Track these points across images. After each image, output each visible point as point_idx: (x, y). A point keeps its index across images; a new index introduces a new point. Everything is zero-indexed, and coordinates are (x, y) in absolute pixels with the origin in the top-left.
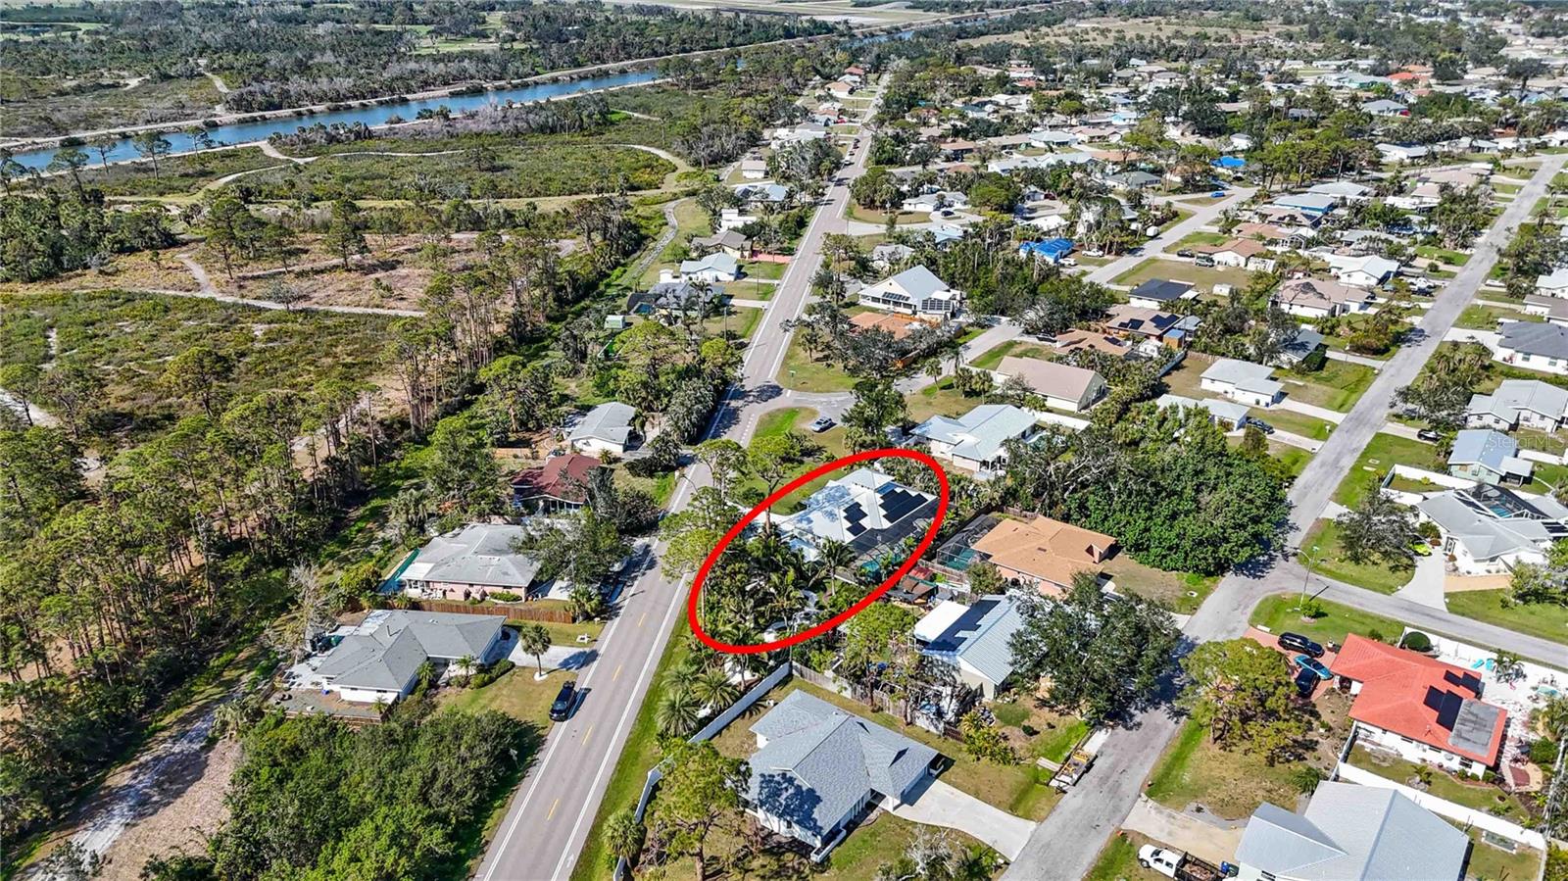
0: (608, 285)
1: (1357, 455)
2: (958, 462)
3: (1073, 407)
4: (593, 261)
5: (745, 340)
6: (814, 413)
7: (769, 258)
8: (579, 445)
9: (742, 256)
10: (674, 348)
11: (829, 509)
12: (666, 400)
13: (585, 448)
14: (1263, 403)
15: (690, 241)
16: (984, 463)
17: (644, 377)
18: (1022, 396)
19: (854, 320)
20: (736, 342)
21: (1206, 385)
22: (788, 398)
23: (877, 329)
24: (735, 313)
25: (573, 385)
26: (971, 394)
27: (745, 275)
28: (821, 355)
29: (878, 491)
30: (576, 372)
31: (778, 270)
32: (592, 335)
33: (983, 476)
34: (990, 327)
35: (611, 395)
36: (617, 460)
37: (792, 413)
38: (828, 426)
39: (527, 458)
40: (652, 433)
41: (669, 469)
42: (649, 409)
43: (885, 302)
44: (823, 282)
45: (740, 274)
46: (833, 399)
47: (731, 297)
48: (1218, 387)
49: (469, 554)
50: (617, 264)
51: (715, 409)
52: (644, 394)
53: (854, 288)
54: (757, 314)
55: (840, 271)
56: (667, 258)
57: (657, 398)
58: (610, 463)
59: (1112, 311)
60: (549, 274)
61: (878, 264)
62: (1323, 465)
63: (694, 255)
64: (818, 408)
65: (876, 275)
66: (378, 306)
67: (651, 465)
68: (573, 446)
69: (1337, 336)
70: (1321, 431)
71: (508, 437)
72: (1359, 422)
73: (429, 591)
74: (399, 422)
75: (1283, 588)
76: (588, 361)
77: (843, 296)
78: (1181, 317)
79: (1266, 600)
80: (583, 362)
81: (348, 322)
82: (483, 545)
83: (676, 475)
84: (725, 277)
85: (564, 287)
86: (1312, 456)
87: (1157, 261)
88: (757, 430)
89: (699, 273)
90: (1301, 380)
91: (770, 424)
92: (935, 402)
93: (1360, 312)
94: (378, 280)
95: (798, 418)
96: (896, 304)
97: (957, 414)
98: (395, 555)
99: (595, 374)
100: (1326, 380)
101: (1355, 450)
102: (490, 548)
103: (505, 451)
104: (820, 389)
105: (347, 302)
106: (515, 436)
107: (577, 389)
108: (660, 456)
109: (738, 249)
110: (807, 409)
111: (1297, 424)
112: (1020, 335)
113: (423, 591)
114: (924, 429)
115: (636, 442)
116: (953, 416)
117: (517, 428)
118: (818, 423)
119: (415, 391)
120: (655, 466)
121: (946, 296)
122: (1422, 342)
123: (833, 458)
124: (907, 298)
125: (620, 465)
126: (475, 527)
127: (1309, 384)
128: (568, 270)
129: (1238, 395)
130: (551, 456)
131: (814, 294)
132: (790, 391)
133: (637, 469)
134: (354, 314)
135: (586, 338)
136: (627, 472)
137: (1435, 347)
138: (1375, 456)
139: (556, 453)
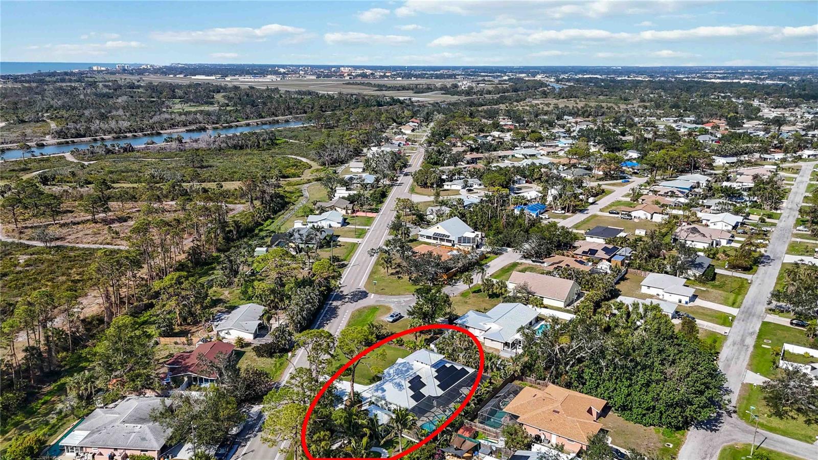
0: (261, 230)
1: (755, 336)
2: (488, 343)
3: (561, 305)
4: (253, 216)
5: (345, 262)
6: (389, 309)
7: (363, 214)
8: (222, 334)
9: (347, 213)
10: (294, 266)
11: (397, 381)
12: (287, 302)
13: (227, 336)
14: (683, 302)
15: (315, 204)
16: (506, 344)
17: (273, 286)
18: (527, 297)
19: (415, 249)
20: (339, 264)
21: (644, 290)
22: (372, 299)
23: (430, 254)
24: (340, 246)
25: (227, 292)
26: (494, 296)
27: (348, 224)
28: (394, 271)
29: (433, 366)
30: (230, 284)
31: (369, 221)
32: (244, 260)
33: (507, 354)
34: (501, 254)
35: (249, 299)
36: (248, 345)
37: (374, 309)
38: (398, 318)
39: (184, 344)
40: (275, 325)
41: (285, 351)
42: (276, 308)
43: (434, 239)
44: (396, 227)
45: (345, 222)
46: (402, 300)
47: (338, 236)
48: (653, 291)
49: (118, 423)
50: (268, 218)
51: (320, 307)
52: (272, 297)
53: (414, 231)
54: (354, 246)
55: (407, 221)
56: (300, 214)
57: (282, 300)
58: (242, 347)
59: (576, 244)
60: (223, 224)
61: (430, 217)
62: (734, 344)
63: (317, 212)
64: (392, 306)
65: (429, 224)
66: (108, 244)
67: (271, 348)
68: (218, 334)
69: (719, 259)
70: (726, 321)
71: (173, 329)
72: (749, 314)
73: (82, 455)
74: (98, 320)
75: (734, 439)
76: (239, 276)
77: (409, 235)
78: (620, 248)
79: (724, 450)
80: (235, 277)
81: (85, 253)
82: (131, 416)
83: (290, 354)
84: (335, 225)
85: (231, 231)
86: (725, 337)
87: (598, 216)
88: (349, 322)
89: (319, 223)
90: (703, 287)
91: (358, 317)
92: (470, 301)
93: (728, 245)
94: (110, 227)
95: (378, 313)
96: (442, 240)
97: (485, 309)
98: (65, 423)
99: (242, 285)
100: (720, 287)
101: (752, 334)
102: (135, 418)
103: (168, 340)
104: (393, 293)
105: (88, 241)
106: (177, 329)
107: (229, 296)
108: (278, 341)
109: (344, 209)
110: (384, 306)
111: (710, 316)
112: (521, 259)
113: (77, 454)
114: (464, 320)
115: (263, 332)
116: (483, 311)
117: (181, 323)
118: (392, 316)
119: (108, 297)
120: (274, 349)
121: (472, 235)
122: (771, 264)
123: (401, 341)
124: (449, 236)
125: (250, 348)
126: (130, 399)
127: (709, 290)
128: (234, 221)
129: (667, 297)
130: (200, 343)
131: (390, 234)
132: (373, 294)
133: (261, 351)
134: (91, 249)
135: (238, 262)
136: (253, 354)
137: (780, 266)
138: (767, 337)
139: (205, 341)
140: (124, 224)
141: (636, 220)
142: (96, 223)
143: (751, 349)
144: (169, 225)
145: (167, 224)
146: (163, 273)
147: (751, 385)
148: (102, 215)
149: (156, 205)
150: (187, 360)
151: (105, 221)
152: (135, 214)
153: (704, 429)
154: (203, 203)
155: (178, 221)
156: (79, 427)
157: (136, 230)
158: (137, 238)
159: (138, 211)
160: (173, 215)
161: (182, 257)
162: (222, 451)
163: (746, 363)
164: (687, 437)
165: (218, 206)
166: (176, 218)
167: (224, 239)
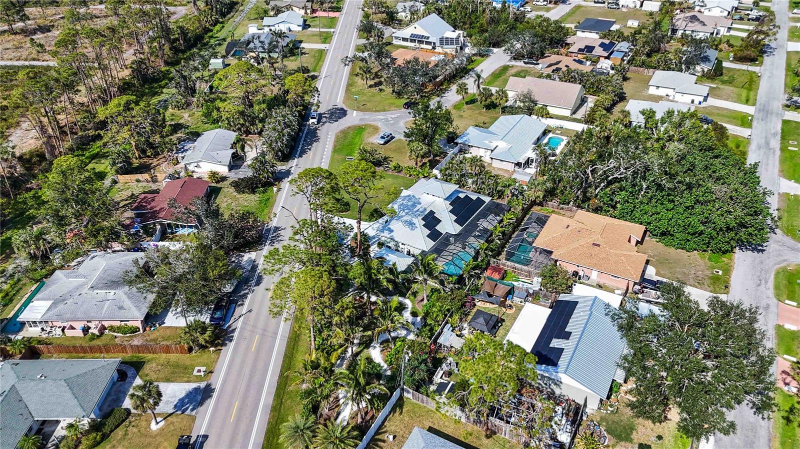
0: (212, 37)
1: (779, 137)
2: (496, 164)
3: (567, 113)
4: (199, 21)
5: (316, 74)
6: (376, 129)
7: (325, 14)
8: (191, 168)
9: (306, 13)
10: (263, 82)
11: (407, 218)
12: (260, 126)
13: (196, 169)
14: (696, 102)
15: (268, 4)
17: (241, 108)
18: (530, 107)
19: (394, 55)
20: (309, 75)
21: (652, 91)
22: (354, 118)
23: (416, 60)
24: (304, 53)
25: (186, 115)
26: (491, 106)
27: (309, 26)
28: (372, 82)
29: (447, 199)
30: (188, 104)
31: (333, 22)
32: (198, 74)
34: (488, 56)
35: (216, 121)
36: (224, 179)
37: (360, 129)
38: (389, 139)
39: (147, 181)
40: (251, 154)
41: (268, 184)
42: (248, 133)
43: (412, 41)
44: (367, 29)
45: (306, 26)
46: (389, 117)
47: (301, 42)
48: (662, 92)
49: (85, 290)
50: (216, 22)
51: (300, 130)
52: (242, 121)
53: (388, 31)
54: (322, 54)
55: (377, 20)
56: (252, 17)
57: (253, 124)
58: (218, 182)
59: (569, 40)
60: (166, 31)
61: (401, 15)
62: (759, 147)
63: (272, 13)
64: (379, 124)
65: (400, 24)
66: (34, 60)
67: (252, 183)
68: (186, 169)
69: (721, 51)
70: (745, 121)
71: (130, 164)
72: (766, 112)
73: (48, 329)
74: (38, 156)
75: (785, 260)
76: (197, 95)
77: (383, 38)
78: (617, 42)
79: (777, 274)
80: (193, 97)
81: (9, 73)
82: (100, 279)
83: (275, 189)
84: (296, 28)
85: (177, 39)
86: (748, 140)
87: (582, 6)
88: (335, 146)
89: (276, 26)
90: (712, 83)
91: (344, 140)
92: (465, 114)
93: (728, 34)
94: (33, 39)
95: (365, 134)
96: (421, 42)
97: (484, 123)
98: (21, 289)
99: (202, 106)
100: (730, 82)
101: (775, 134)
102: (106, 282)
103: (127, 177)
104: (377, 109)
105: (10, 57)
106: (136, 163)
107: (189, 119)
108: (259, 174)
109: (303, 8)
110: (370, 126)
111: (726, 116)
112: (510, 61)
113: (43, 329)
114: (465, 139)
115: (238, 163)
116: (482, 125)
117: (139, 155)
118: (382, 137)
119: (43, 129)
120: (256, 184)
121: (454, 35)
122: (775, 53)
123: (399, 167)
124: (428, 38)
125: (226, 183)
126: (94, 257)
127: (720, 86)
128: (180, 28)
129: (678, 97)
130: (168, 180)
131: (360, 37)
132: (355, 112)
133: (242, 186)
134: (15, 66)
135: (194, 78)
136: (232, 190)
137: (785, 56)
138: (792, 138)
139: (171, 177)
140: (50, 34)
141: (624, 10)
142: (15, 34)
143: (778, 153)
144: (102, 36)
145: (99, 34)
146: (106, 93)
147: (788, 194)
148: (20, 25)
149: (83, 10)
150: (153, 204)
151: (24, 32)
152: (59, 21)
153: (749, 250)
154: (138, 6)
155: (113, 30)
156: (38, 296)
157: (63, 43)
158: (65, 54)
159: (63, 18)
160: (105, 21)
161: (126, 73)
162: (218, 315)
163: (776, 170)
164: (736, 261)
165: (157, 9)
166: (109, 25)
167: (170, 49)
